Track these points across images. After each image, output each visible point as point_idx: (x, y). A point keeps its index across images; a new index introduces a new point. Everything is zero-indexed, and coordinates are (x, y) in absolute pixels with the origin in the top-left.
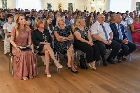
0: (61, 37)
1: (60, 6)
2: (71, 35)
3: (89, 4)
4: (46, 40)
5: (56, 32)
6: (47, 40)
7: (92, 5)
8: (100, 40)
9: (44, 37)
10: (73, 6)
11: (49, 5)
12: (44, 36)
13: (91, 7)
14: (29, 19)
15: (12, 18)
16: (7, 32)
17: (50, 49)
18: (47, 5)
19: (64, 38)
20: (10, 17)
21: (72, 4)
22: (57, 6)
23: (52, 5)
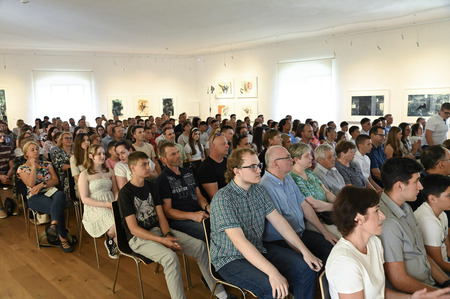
1: (143, 107)
3: (213, 99)
7: (222, 102)
11: (117, 107)
13: (220, 108)
18: (112, 105)
21: (170, 100)
22: (137, 105)
23: (123, 104)
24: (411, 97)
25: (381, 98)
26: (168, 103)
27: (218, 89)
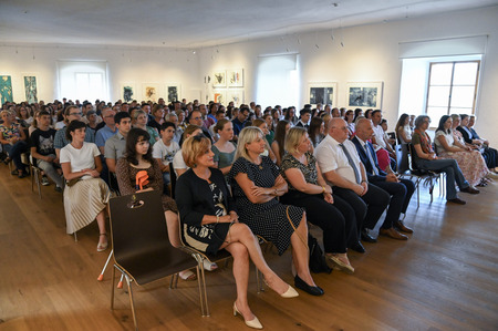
0: (262, 190)
1: (150, 93)
2: (280, 179)
3: (211, 88)
4: (221, 206)
5: (246, 175)
6: (223, 203)
7: (218, 91)
8: (346, 185)
9: (215, 196)
10: (178, 92)
11: (128, 92)
12: (217, 192)
13: (216, 95)
14: (141, 138)
15: (83, 133)
16: (70, 172)
17: (251, 239)
18: (123, 91)
19: (268, 191)
20: (77, 131)
21: (175, 88)
22: (145, 91)
23: (134, 91)
24: (351, 89)
25: (331, 89)
26: (172, 90)
27: (214, 79)
